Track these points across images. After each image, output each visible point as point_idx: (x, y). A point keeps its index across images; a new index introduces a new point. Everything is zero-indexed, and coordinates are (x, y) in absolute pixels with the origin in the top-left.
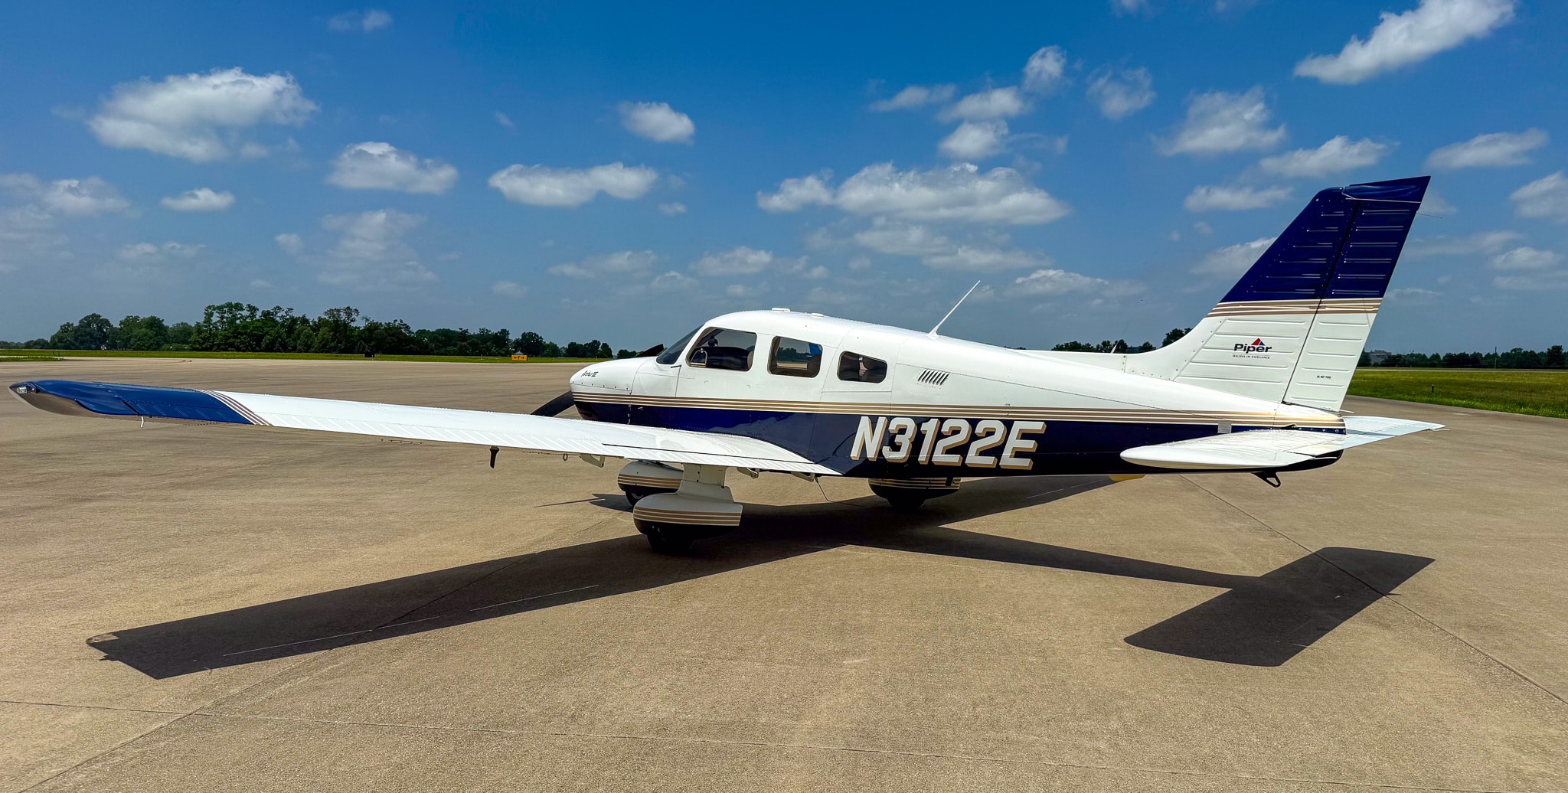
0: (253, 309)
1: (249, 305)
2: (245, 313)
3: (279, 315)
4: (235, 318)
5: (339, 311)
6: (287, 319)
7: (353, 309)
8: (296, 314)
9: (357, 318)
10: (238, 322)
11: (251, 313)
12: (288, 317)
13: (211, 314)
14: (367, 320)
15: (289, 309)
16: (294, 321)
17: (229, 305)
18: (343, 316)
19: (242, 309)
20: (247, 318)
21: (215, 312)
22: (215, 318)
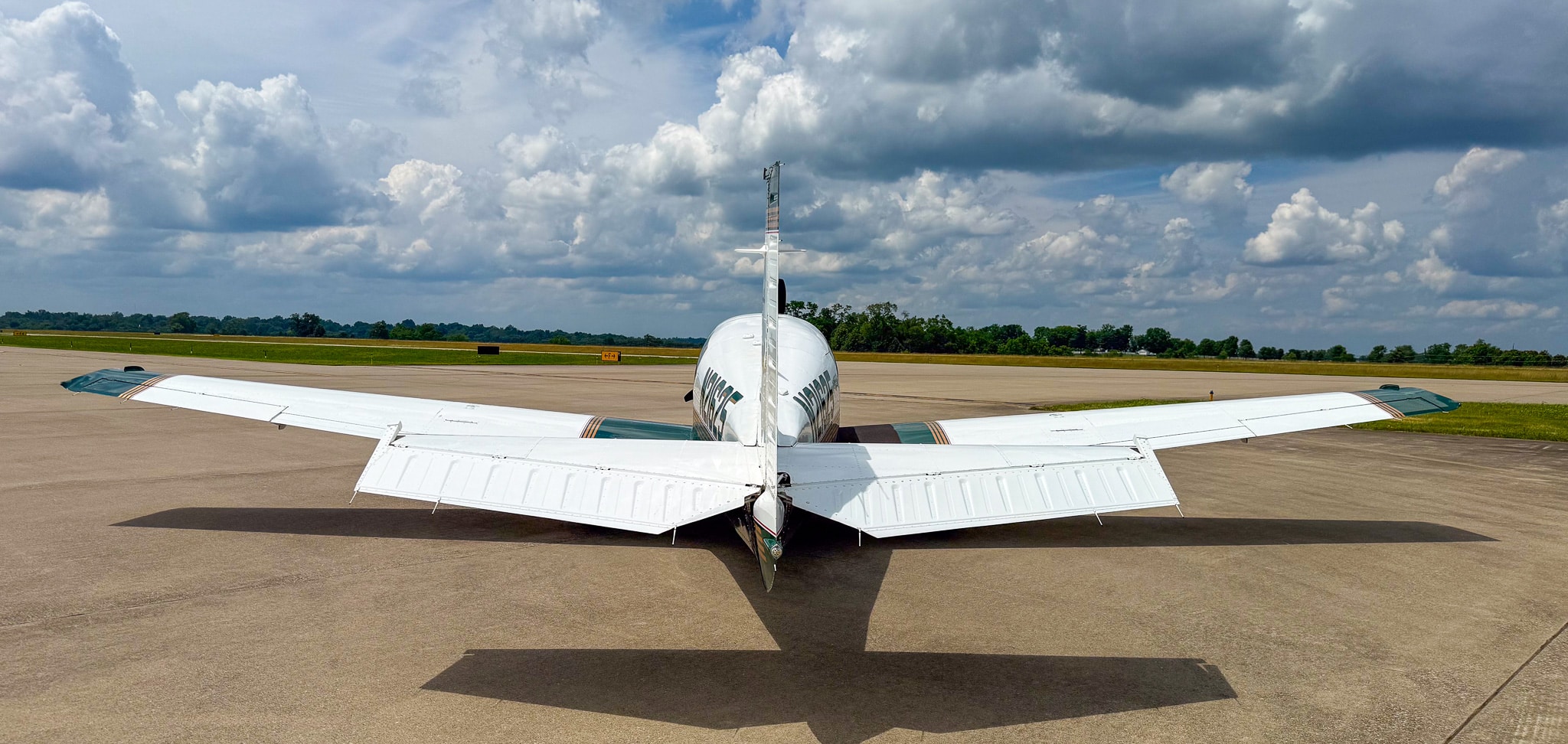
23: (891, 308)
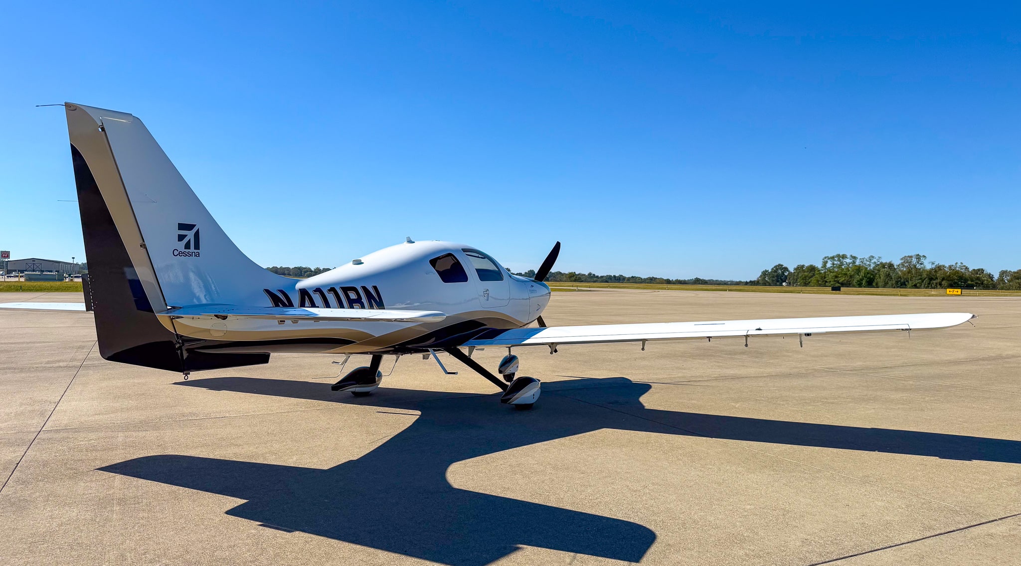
0: (855, 258)
1: (851, 255)
2: (848, 261)
3: (873, 261)
4: (842, 264)
5: (911, 257)
6: (878, 265)
7: (922, 255)
8: (884, 261)
9: (924, 261)
10: (843, 267)
11: (853, 261)
12: (879, 263)
13: (827, 262)
14: (933, 263)
15: (880, 257)
16: (883, 265)
17: (838, 256)
18: (914, 261)
19: (847, 258)
20: (850, 264)
21: (829, 261)
22: (829, 265)
23: (921, 258)
